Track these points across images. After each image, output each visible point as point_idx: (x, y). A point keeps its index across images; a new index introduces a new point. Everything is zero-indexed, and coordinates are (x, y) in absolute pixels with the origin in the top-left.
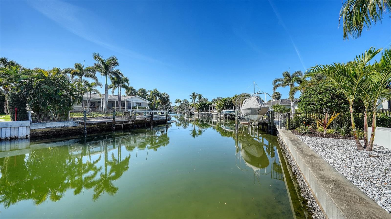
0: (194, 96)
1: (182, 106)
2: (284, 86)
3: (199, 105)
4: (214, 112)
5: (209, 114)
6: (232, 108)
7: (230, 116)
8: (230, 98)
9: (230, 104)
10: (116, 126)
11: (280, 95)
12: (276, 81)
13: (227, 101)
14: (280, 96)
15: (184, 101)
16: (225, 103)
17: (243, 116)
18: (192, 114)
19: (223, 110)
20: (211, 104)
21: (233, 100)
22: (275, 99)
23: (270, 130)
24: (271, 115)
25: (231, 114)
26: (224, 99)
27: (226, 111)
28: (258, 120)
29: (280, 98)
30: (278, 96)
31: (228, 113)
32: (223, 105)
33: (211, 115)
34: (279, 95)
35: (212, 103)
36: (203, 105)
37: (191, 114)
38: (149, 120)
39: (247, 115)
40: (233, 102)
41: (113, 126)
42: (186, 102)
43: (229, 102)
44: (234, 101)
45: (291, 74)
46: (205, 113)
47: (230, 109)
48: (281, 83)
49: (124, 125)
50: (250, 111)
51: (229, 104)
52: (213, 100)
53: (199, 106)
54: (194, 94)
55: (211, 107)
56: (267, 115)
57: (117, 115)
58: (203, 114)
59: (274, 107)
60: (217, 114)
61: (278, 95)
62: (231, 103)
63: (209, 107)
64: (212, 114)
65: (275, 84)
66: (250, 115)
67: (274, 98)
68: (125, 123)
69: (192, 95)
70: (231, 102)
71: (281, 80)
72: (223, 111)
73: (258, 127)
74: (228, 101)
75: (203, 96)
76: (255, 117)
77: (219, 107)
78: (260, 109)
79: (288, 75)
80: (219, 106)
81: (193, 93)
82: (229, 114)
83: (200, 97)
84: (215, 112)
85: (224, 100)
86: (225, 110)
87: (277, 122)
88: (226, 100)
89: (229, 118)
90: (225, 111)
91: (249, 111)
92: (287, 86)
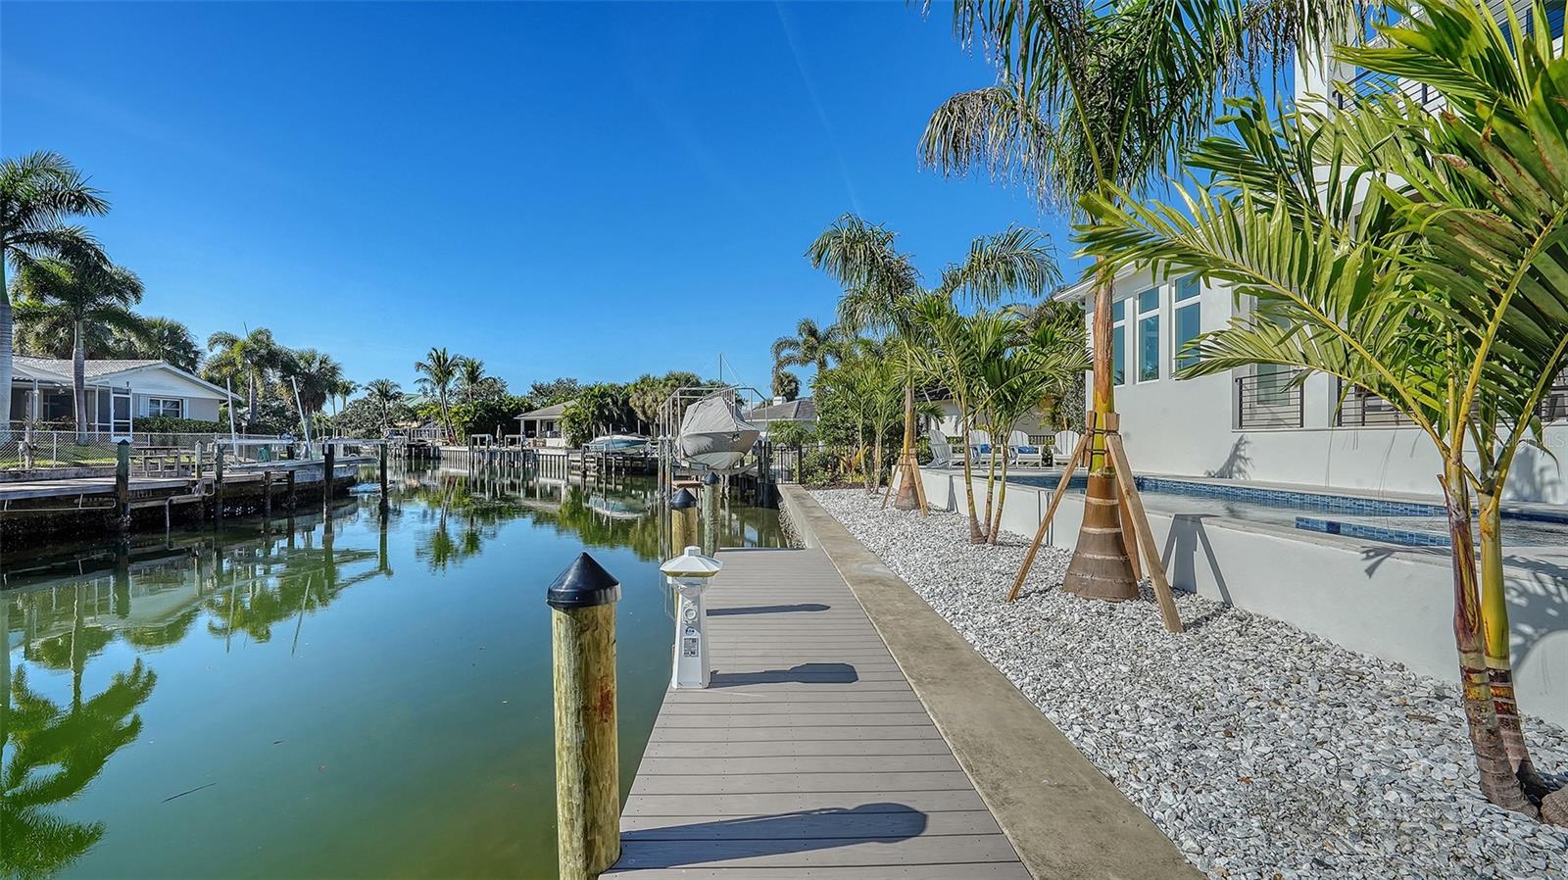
0: (443, 369)
1: (359, 416)
2: (804, 362)
3: (469, 411)
4: (544, 446)
5: (524, 455)
6: (632, 430)
7: (625, 459)
8: (621, 388)
9: (622, 410)
10: (131, 510)
11: (797, 384)
12: (781, 345)
13: (609, 400)
14: (797, 388)
15: (376, 391)
16: (601, 407)
17: (688, 456)
18: (428, 458)
19: (597, 436)
20: (530, 409)
21: (635, 396)
22: (781, 398)
23: (764, 497)
24: (765, 451)
25: (631, 451)
26: (596, 390)
27: (607, 441)
28: (731, 467)
29: (797, 394)
30: (789, 389)
31: (617, 450)
32: (590, 415)
33: (535, 459)
34: (794, 385)
35: (535, 404)
36: (487, 412)
37: (422, 457)
38: (279, 480)
39: (699, 453)
40: (631, 404)
41: (118, 512)
42: (385, 394)
43: (615, 403)
44: (639, 399)
45: (821, 331)
46: (504, 449)
47: (624, 433)
48: (796, 353)
49: (171, 506)
50: (711, 440)
51: (616, 412)
52: (532, 390)
53: (467, 419)
54: (439, 358)
55: (526, 422)
56: (754, 453)
57: (89, 462)
58: (492, 454)
59: (776, 426)
60: (563, 453)
61: (790, 382)
62: (625, 408)
63: (518, 422)
64: (540, 452)
65: (778, 354)
66: (708, 452)
67: (778, 394)
68: (177, 499)
69: (430, 363)
70: (626, 402)
71: (794, 344)
72: (597, 439)
73: (730, 492)
74: (613, 400)
75: (486, 373)
76: (722, 460)
77: (575, 423)
78: (738, 435)
79: (813, 333)
80: (572, 420)
81: (434, 354)
82: (623, 453)
83: (473, 376)
84: (555, 446)
85: (597, 397)
86: (608, 438)
87: (777, 473)
88: (603, 395)
89: (618, 469)
90: (604, 441)
91: (706, 442)
92: (810, 364)
